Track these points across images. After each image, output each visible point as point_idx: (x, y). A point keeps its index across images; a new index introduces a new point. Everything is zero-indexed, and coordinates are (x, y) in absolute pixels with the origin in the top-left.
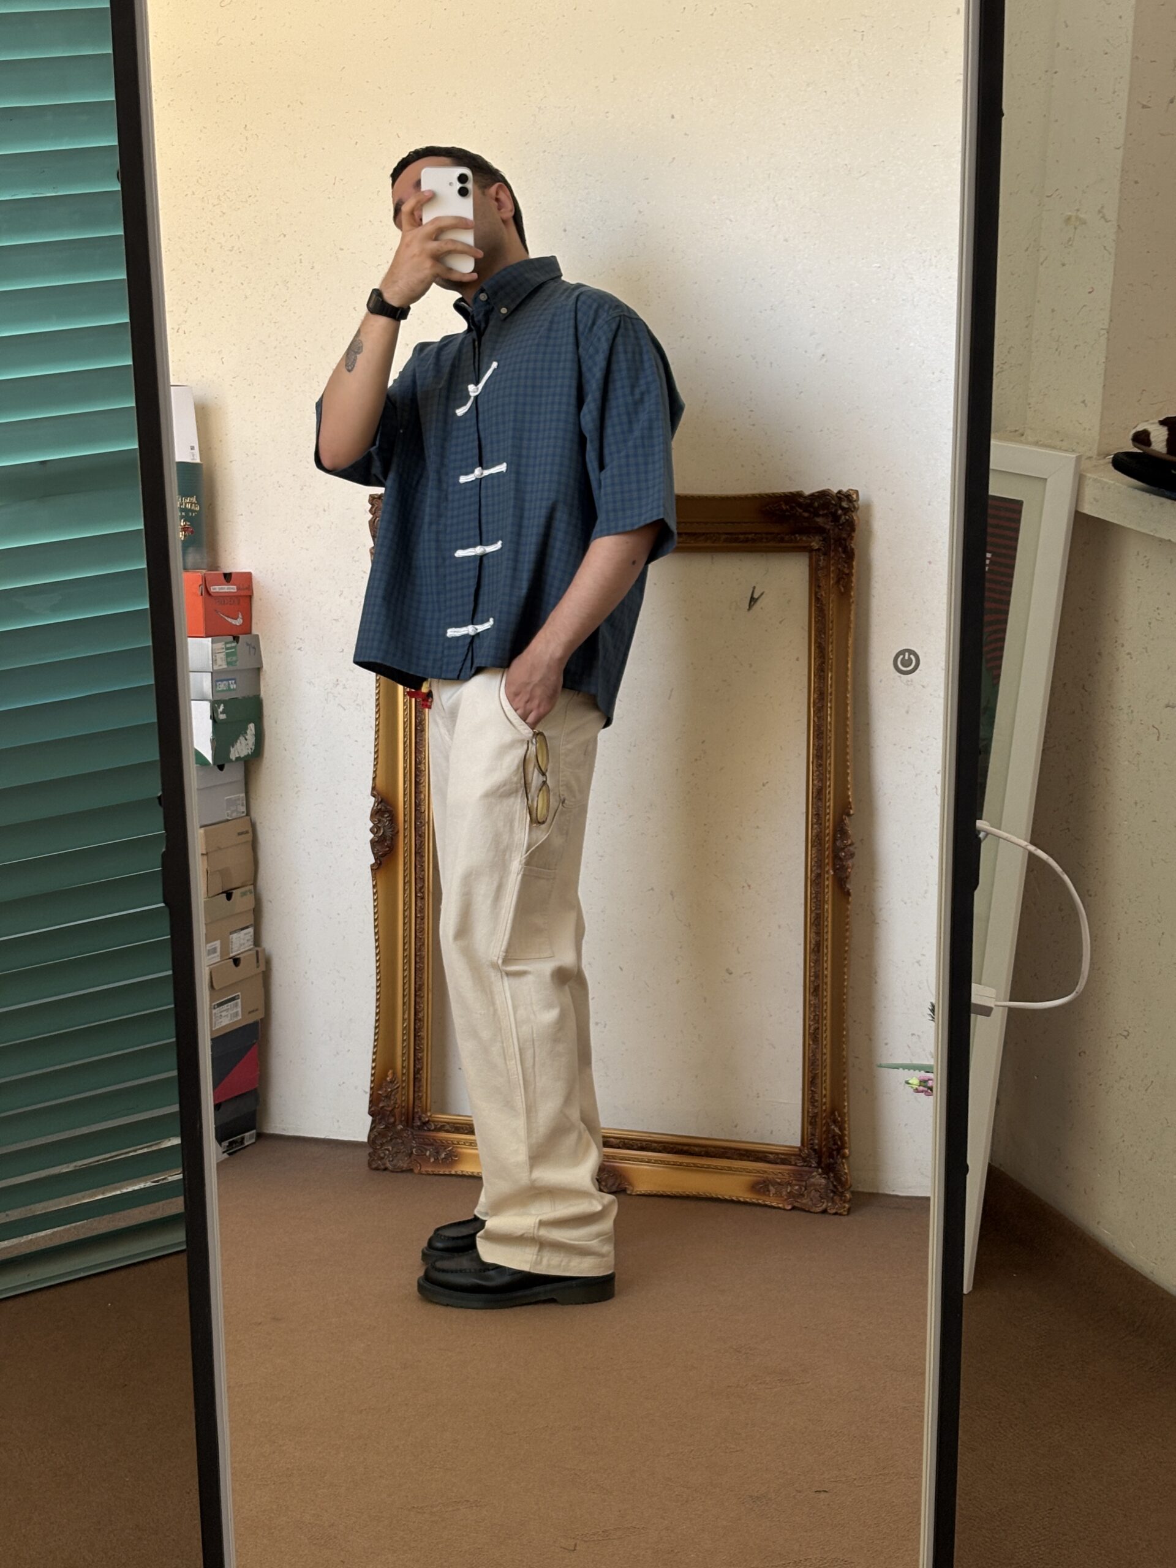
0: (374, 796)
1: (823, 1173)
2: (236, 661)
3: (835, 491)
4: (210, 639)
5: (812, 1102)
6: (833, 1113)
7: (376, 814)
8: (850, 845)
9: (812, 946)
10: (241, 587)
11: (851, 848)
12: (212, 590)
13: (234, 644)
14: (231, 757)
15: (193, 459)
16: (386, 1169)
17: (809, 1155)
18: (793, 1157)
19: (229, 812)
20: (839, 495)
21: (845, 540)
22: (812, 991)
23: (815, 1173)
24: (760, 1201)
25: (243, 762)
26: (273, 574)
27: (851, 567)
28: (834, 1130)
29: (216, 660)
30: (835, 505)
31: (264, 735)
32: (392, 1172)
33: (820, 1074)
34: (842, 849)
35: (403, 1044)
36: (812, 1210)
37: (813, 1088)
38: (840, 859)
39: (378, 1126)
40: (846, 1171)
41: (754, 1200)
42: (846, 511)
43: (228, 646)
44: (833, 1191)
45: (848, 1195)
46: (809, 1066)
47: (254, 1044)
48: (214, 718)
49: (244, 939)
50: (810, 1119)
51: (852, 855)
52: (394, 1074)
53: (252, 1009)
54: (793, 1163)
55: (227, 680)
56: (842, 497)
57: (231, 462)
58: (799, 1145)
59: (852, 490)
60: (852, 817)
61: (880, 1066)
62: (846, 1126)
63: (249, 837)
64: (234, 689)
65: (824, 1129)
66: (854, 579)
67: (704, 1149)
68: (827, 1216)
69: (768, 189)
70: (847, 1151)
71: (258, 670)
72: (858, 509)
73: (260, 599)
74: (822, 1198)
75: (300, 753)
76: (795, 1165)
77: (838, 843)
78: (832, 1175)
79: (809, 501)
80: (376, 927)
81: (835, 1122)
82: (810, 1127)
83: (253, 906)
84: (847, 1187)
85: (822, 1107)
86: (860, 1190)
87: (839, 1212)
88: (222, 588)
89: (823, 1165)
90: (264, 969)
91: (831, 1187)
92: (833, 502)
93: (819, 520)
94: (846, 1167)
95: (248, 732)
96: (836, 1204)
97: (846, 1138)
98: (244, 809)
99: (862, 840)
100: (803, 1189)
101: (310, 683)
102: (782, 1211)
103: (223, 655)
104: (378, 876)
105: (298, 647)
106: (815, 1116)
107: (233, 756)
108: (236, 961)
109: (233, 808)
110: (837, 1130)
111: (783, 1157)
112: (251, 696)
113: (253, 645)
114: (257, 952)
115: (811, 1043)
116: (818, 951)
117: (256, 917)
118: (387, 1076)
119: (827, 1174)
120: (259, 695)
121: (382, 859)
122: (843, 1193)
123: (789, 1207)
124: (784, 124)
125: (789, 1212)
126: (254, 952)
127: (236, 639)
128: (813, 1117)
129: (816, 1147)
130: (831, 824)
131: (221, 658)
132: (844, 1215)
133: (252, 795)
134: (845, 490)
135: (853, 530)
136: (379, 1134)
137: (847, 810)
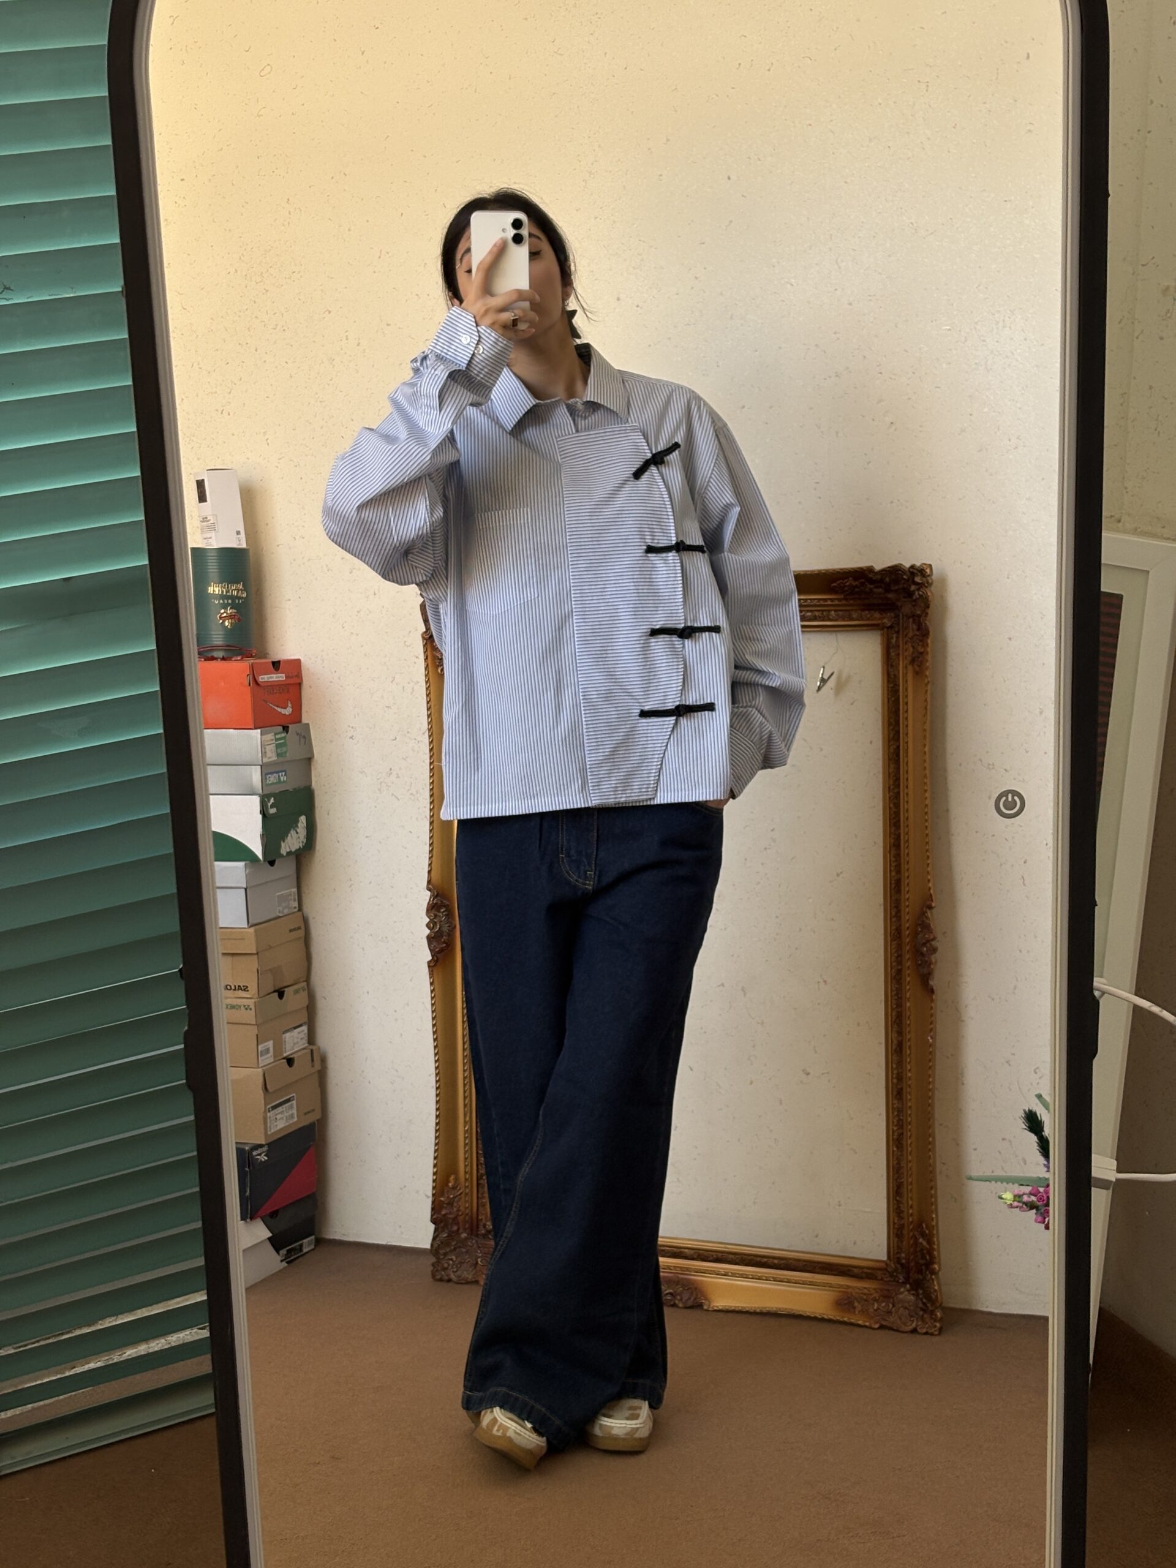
0: (429, 889)
1: (912, 1289)
2: (286, 752)
3: (907, 565)
4: (259, 731)
5: (897, 1213)
6: (920, 1225)
7: (432, 909)
8: (933, 939)
9: (894, 1047)
10: (290, 675)
11: (933, 943)
12: (260, 680)
13: (283, 735)
14: (282, 852)
15: (239, 544)
16: (449, 1280)
17: (896, 1270)
18: (878, 1271)
19: (281, 908)
20: (911, 570)
21: (919, 616)
22: (895, 1093)
23: (902, 1290)
24: (846, 1319)
25: (293, 857)
26: (323, 661)
27: (925, 645)
28: (921, 1243)
29: (265, 753)
30: (908, 580)
31: (316, 826)
32: (457, 1283)
33: (905, 1183)
34: (924, 944)
35: (465, 1148)
36: (901, 1329)
37: (898, 1198)
38: (922, 954)
39: (440, 1235)
40: (936, 1288)
41: (838, 1318)
42: (920, 586)
43: (278, 737)
44: (922, 1309)
45: (938, 1314)
46: (894, 1174)
47: (310, 1147)
48: (264, 812)
49: (297, 1038)
50: (895, 1231)
51: (935, 950)
52: (456, 1179)
53: (306, 1111)
54: (879, 1278)
55: (277, 772)
56: (915, 571)
57: (278, 546)
58: (885, 1258)
59: (925, 564)
60: (934, 911)
61: (970, 1178)
62: (935, 1239)
63: (301, 933)
64: (284, 781)
65: (912, 1242)
66: (929, 657)
67: (784, 1262)
68: (918, 1336)
69: (830, 249)
70: (936, 1266)
71: (309, 760)
72: (930, 584)
73: (310, 687)
74: (911, 1316)
75: (353, 845)
76: (882, 1279)
77: (919, 938)
78: (921, 1292)
79: (879, 577)
80: (434, 1026)
81: (923, 1235)
82: (896, 1240)
83: (307, 1003)
84: (938, 1305)
85: (908, 1219)
86: (952, 1305)
87: (930, 1331)
88: (271, 677)
89: (911, 1281)
90: (320, 1068)
91: (921, 1305)
92: (905, 577)
93: (890, 596)
94: (935, 1283)
95: (299, 825)
96: (927, 1323)
97: (935, 1253)
98: (296, 904)
99: (945, 933)
100: (891, 1306)
101: (361, 773)
102: (870, 1331)
103: (273, 747)
104: (435, 974)
105: (350, 735)
106: (902, 1227)
107: (284, 852)
108: (290, 1061)
109: (284, 904)
110: (925, 1243)
111: (865, 1270)
112: (302, 787)
113: (303, 734)
114: (312, 1051)
115: (895, 1149)
116: (901, 1051)
117: (310, 1015)
118: (448, 1181)
119: (916, 1290)
120: (310, 786)
121: (439, 955)
122: (932, 1313)
123: (877, 1326)
124: (846, 182)
125: (876, 1331)
126: (309, 1050)
127: (286, 729)
128: (898, 1229)
129: (904, 1261)
130: (910, 918)
131: (271, 750)
132: (936, 1335)
133: (304, 889)
134: (918, 564)
135: (928, 607)
136: (442, 1243)
137: (928, 903)
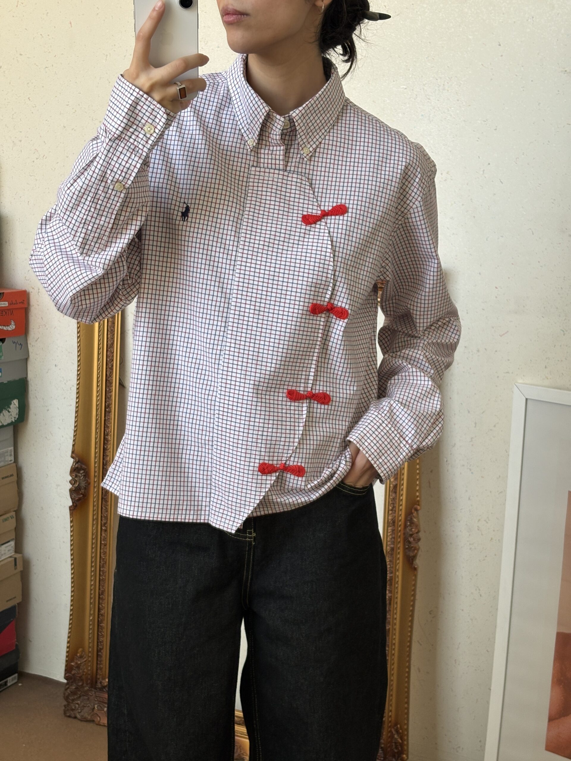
0: (72, 458)
6: (396, 724)
7: (74, 471)
8: (417, 533)
11: (418, 535)
16: (76, 718)
28: (396, 738)
32: (80, 720)
34: (411, 535)
38: (410, 542)
51: (419, 540)
52: (84, 650)
60: (420, 512)
62: (406, 738)
71: (25, 359)
77: (408, 530)
81: (397, 732)
97: (405, 747)
104: (74, 515)
110: (399, 739)
118: (77, 653)
120: (26, 377)
126: (14, 559)
130: (403, 513)
136: (71, 691)
137: (416, 506)
